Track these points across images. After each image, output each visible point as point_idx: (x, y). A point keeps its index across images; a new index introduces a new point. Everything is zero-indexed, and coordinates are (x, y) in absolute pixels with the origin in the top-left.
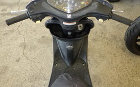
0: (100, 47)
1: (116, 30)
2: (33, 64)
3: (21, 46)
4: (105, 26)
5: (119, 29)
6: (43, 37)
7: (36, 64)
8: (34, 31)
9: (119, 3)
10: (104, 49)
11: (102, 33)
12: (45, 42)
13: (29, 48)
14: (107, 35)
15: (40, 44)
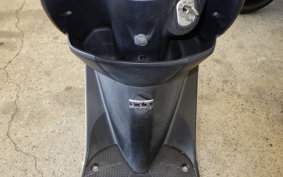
0: (223, 118)
1: (258, 75)
2: (30, 163)
3: (5, 112)
4: (231, 65)
5: (267, 73)
6: (68, 89)
7: (39, 163)
8: (48, 73)
9: (258, 16)
10: (233, 123)
11: (225, 82)
12: (72, 103)
13: (26, 116)
14: (239, 87)
15: (57, 106)
